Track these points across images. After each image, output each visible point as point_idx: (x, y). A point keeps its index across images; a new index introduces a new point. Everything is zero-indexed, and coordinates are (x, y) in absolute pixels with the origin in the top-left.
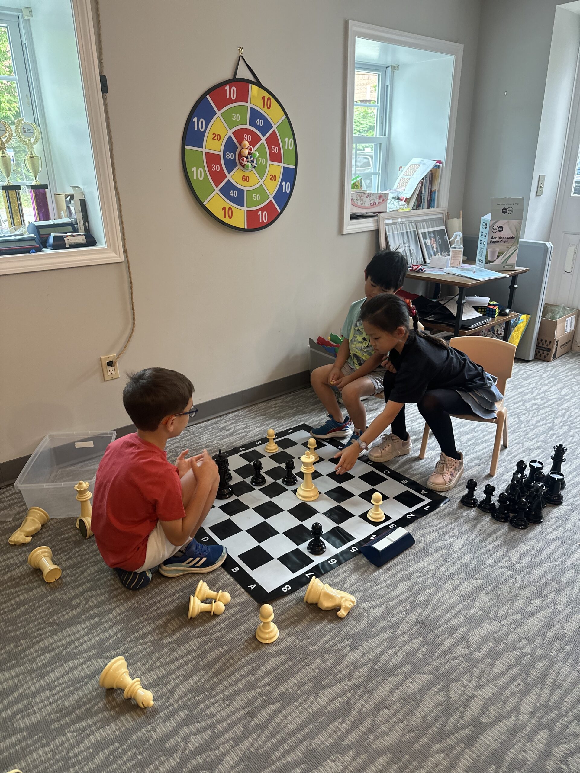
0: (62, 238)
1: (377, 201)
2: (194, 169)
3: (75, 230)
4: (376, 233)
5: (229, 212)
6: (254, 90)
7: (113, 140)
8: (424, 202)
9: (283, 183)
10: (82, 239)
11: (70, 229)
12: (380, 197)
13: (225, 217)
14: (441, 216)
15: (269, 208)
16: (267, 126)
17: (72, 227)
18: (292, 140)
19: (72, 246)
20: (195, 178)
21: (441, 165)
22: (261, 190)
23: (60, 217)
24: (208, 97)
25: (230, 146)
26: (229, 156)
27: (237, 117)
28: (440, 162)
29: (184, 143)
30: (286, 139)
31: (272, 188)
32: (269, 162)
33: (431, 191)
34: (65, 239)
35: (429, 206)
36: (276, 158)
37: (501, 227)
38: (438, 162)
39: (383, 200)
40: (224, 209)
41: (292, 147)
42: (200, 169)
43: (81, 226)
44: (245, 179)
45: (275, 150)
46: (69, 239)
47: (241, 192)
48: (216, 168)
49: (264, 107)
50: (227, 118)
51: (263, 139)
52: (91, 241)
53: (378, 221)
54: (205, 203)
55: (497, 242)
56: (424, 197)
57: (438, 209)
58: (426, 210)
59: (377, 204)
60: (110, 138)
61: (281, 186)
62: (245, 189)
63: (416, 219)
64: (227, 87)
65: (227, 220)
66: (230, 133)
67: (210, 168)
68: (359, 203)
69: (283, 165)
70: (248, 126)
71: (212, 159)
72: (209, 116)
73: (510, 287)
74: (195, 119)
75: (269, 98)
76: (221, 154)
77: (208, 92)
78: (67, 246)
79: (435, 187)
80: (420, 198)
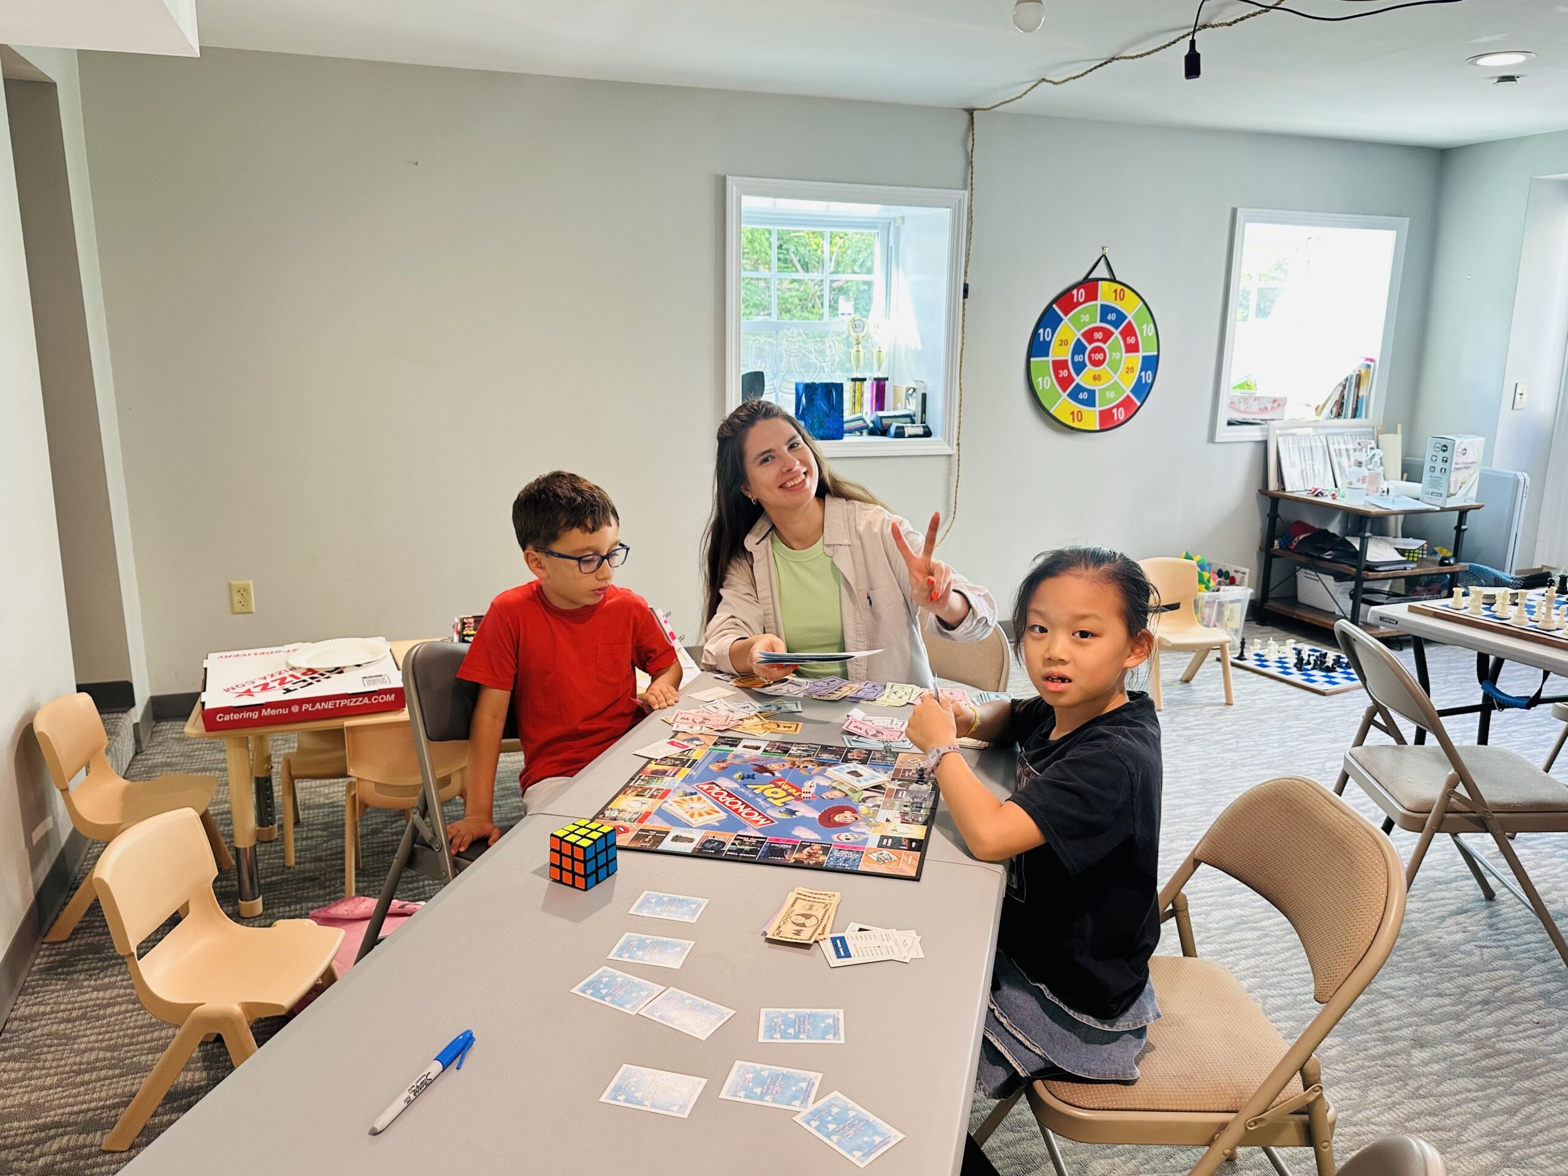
0: (903, 428)
1: (1269, 406)
2: (1040, 379)
3: (913, 422)
4: (1265, 443)
5: (1079, 415)
6: (1104, 287)
7: (965, 340)
8: (1347, 410)
9: (1143, 374)
10: (920, 431)
11: (908, 420)
12: (1275, 401)
13: (1074, 421)
14: (1370, 429)
15: (1126, 403)
16: (1121, 317)
17: (911, 418)
18: (1152, 325)
19: (910, 436)
20: (1041, 388)
21: (1372, 364)
22: (1115, 386)
23: (895, 409)
24: (1054, 306)
25: (1079, 348)
26: (1077, 358)
27: (1086, 318)
28: (1372, 360)
29: (1030, 355)
30: (1145, 326)
31: (1130, 381)
32: (1124, 355)
33: (1358, 397)
34: (906, 429)
35: (1354, 416)
36: (1132, 348)
37: (1465, 449)
38: (1367, 359)
39: (1279, 405)
40: (1073, 413)
41: (1152, 332)
42: (1047, 378)
43: (918, 419)
44: (1096, 378)
45: (1132, 340)
46: (909, 430)
47: (1092, 393)
48: (1064, 373)
49: (1116, 299)
50: (1075, 322)
51: (1117, 333)
52: (927, 434)
53: (1267, 430)
54: (1051, 411)
55: (1460, 468)
56: (1348, 404)
57: (1366, 420)
58: (1349, 421)
59: (1269, 408)
60: (963, 338)
61: (1140, 378)
62: (1097, 389)
63: (1327, 431)
64: (1075, 292)
65: (1076, 425)
66: (1079, 335)
67: (1056, 374)
68: (1242, 407)
69: (1141, 354)
70: (1099, 324)
71: (1059, 365)
72: (1055, 324)
73: (1455, 528)
74: (1041, 331)
75: (1122, 290)
76: (1069, 358)
77: (1056, 300)
78: (906, 435)
79: (1363, 392)
80: (1341, 404)
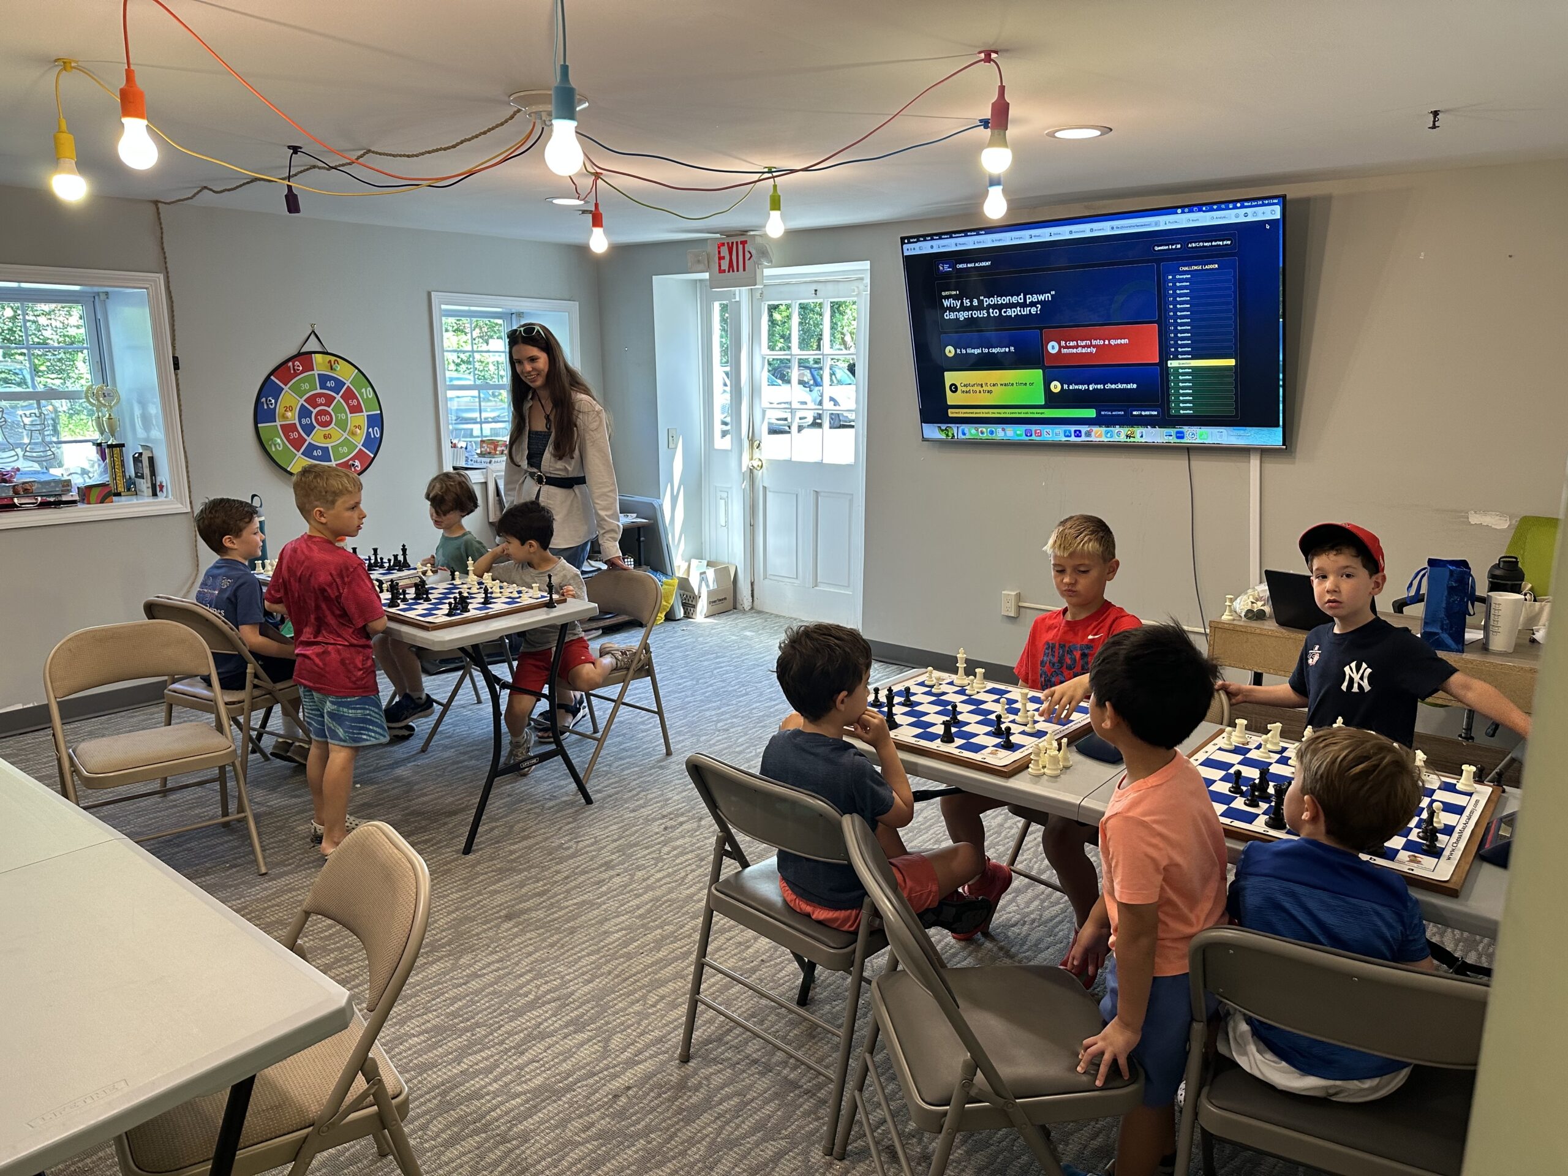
2: (272, 443)
4: (486, 484)
6: (318, 358)
7: (182, 408)
9: (371, 430)
15: (360, 456)
16: (340, 384)
18: (370, 389)
20: (274, 450)
22: (346, 442)
24: (272, 377)
25: (304, 413)
26: (305, 421)
27: (306, 386)
29: (256, 422)
30: (363, 390)
31: (359, 442)
32: (349, 415)
36: (356, 409)
41: (371, 395)
42: (278, 441)
44: (327, 437)
45: (354, 403)
47: (325, 450)
48: (295, 435)
49: (331, 369)
50: (295, 389)
51: (338, 397)
60: (180, 406)
61: (368, 433)
62: (329, 446)
64: (290, 364)
66: (302, 401)
67: (287, 437)
69: (365, 414)
70: (319, 391)
71: (288, 429)
72: (277, 392)
73: (637, 540)
74: (263, 400)
75: (335, 360)
76: (297, 422)
77: (272, 373)
